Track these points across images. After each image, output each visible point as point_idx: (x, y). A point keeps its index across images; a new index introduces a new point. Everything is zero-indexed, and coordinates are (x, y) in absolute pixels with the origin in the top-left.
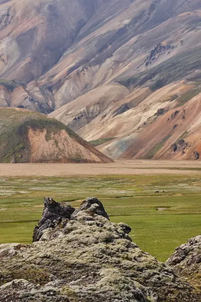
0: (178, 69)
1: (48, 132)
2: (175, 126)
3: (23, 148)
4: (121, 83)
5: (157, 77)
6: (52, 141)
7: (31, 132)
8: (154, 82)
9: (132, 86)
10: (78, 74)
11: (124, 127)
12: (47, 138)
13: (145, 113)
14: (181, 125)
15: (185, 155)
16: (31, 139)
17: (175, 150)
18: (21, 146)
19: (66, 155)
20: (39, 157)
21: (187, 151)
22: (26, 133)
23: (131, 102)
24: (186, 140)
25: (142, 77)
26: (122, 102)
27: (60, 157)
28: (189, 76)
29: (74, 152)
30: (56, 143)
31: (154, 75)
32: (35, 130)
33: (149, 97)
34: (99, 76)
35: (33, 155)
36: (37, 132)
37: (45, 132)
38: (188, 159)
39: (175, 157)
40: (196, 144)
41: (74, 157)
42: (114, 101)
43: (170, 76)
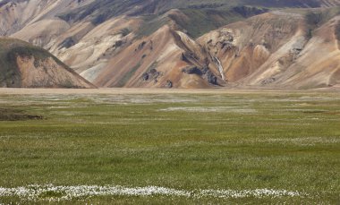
0: (117, 5)
1: (36, 60)
2: (144, 56)
3: (13, 74)
4: (61, 17)
5: (96, 12)
6: (41, 68)
7: (19, 59)
8: (95, 18)
9: (72, 21)
10: (7, 9)
11: (78, 59)
12: (36, 65)
13: (97, 46)
14: (149, 55)
15: (158, 84)
16: (20, 66)
17: (147, 78)
18: (11, 72)
19: (57, 81)
20: (31, 83)
21: (159, 79)
22: (15, 60)
23: (75, 36)
24: (158, 69)
25: (81, 13)
26: (66, 36)
27: (51, 83)
28: (129, 12)
29: (64, 78)
30: (45, 69)
31: (93, 10)
32: (23, 57)
33: (92, 31)
34: (28, 12)
35: (24, 81)
36: (26, 59)
37: (33, 60)
38: (162, 87)
39: (148, 85)
40: (168, 73)
41: (64, 83)
42: (56, 35)
43: (109, 11)
